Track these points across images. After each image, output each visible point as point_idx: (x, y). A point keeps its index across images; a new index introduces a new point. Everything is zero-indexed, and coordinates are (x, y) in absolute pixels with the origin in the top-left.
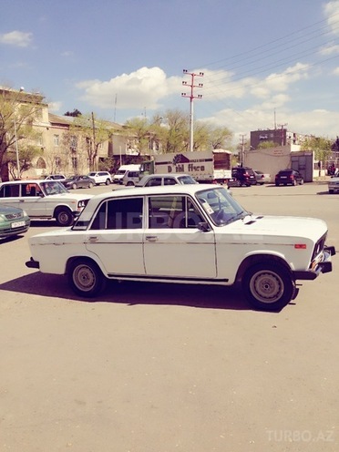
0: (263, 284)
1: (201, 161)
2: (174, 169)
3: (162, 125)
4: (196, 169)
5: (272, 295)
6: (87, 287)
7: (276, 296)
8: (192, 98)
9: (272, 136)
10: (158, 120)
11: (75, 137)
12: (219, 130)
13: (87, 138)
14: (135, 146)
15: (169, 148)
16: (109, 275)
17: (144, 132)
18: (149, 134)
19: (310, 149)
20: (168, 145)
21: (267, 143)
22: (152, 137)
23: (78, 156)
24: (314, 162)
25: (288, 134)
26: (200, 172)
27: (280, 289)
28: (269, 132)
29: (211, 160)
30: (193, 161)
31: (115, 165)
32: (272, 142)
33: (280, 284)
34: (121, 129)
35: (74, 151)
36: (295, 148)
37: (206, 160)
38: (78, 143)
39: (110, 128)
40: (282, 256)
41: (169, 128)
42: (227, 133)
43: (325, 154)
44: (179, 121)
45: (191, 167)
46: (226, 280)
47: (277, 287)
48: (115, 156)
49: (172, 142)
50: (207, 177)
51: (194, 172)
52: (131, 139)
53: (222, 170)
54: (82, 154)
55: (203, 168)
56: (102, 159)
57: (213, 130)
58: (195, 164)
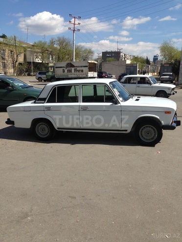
0: (146, 132)
1: (81, 67)
2: (66, 71)
3: (55, 46)
4: (79, 71)
5: (150, 138)
6: (44, 135)
7: (153, 138)
8: (74, 31)
9: (113, 55)
10: (52, 42)
11: (4, 50)
12: (86, 50)
13: (11, 51)
14: (40, 57)
15: (59, 59)
16: (58, 129)
17: (45, 49)
18: (48, 51)
19: (135, 62)
20: (59, 57)
21: (110, 59)
22: (49, 52)
23: (6, 61)
24: (138, 70)
25: (121, 54)
26: (81, 73)
27: (155, 135)
28: (111, 53)
29: (87, 66)
30: (77, 67)
31: (28, 67)
32: (113, 58)
33: (155, 132)
34: (31, 46)
35: (3, 59)
36: (128, 62)
37: (84, 67)
38: (6, 54)
39: (24, 46)
40: (158, 117)
41: (59, 47)
42: (90, 52)
43: (143, 66)
44: (64, 44)
45: (75, 70)
46: (126, 131)
47: (153, 133)
48: (28, 62)
49: (61, 56)
50: (85, 76)
51: (78, 73)
52: (37, 53)
53: (92, 72)
54: (9, 61)
55: (82, 71)
56: (20, 64)
57: (83, 50)
58: (78, 69)
